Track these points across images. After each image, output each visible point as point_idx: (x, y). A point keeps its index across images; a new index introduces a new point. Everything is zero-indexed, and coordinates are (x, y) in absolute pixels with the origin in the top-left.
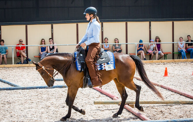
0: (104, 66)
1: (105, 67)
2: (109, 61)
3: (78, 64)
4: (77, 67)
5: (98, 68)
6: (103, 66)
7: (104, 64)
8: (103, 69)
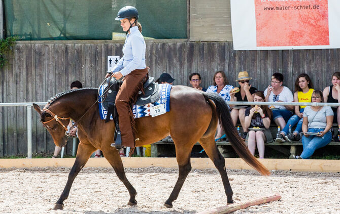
0: (148, 108)
1: (149, 111)
2: (158, 99)
3: (103, 109)
4: (102, 114)
5: (138, 114)
6: (145, 109)
7: (149, 106)
8: (146, 115)
